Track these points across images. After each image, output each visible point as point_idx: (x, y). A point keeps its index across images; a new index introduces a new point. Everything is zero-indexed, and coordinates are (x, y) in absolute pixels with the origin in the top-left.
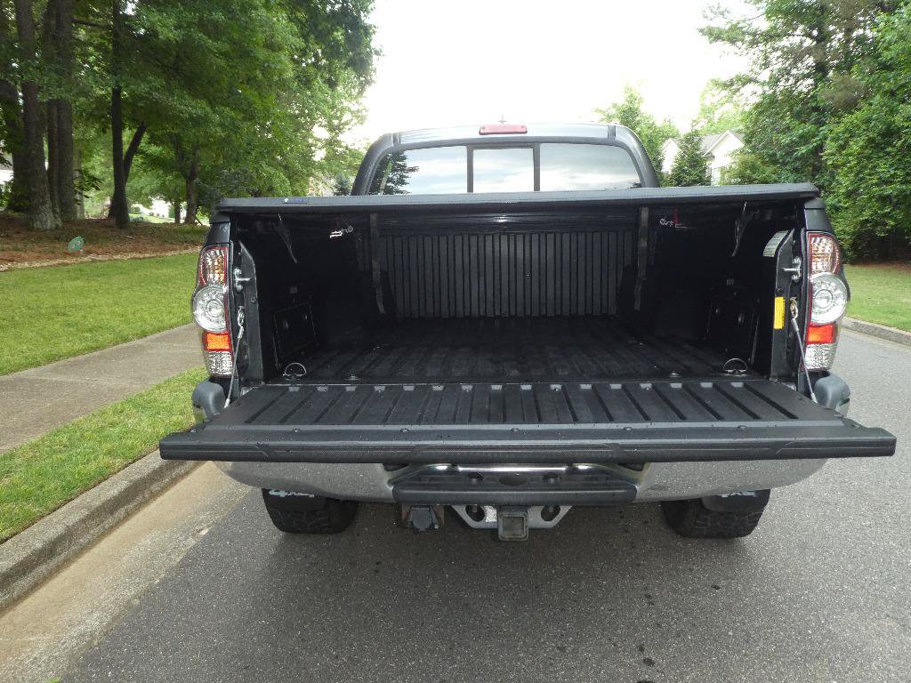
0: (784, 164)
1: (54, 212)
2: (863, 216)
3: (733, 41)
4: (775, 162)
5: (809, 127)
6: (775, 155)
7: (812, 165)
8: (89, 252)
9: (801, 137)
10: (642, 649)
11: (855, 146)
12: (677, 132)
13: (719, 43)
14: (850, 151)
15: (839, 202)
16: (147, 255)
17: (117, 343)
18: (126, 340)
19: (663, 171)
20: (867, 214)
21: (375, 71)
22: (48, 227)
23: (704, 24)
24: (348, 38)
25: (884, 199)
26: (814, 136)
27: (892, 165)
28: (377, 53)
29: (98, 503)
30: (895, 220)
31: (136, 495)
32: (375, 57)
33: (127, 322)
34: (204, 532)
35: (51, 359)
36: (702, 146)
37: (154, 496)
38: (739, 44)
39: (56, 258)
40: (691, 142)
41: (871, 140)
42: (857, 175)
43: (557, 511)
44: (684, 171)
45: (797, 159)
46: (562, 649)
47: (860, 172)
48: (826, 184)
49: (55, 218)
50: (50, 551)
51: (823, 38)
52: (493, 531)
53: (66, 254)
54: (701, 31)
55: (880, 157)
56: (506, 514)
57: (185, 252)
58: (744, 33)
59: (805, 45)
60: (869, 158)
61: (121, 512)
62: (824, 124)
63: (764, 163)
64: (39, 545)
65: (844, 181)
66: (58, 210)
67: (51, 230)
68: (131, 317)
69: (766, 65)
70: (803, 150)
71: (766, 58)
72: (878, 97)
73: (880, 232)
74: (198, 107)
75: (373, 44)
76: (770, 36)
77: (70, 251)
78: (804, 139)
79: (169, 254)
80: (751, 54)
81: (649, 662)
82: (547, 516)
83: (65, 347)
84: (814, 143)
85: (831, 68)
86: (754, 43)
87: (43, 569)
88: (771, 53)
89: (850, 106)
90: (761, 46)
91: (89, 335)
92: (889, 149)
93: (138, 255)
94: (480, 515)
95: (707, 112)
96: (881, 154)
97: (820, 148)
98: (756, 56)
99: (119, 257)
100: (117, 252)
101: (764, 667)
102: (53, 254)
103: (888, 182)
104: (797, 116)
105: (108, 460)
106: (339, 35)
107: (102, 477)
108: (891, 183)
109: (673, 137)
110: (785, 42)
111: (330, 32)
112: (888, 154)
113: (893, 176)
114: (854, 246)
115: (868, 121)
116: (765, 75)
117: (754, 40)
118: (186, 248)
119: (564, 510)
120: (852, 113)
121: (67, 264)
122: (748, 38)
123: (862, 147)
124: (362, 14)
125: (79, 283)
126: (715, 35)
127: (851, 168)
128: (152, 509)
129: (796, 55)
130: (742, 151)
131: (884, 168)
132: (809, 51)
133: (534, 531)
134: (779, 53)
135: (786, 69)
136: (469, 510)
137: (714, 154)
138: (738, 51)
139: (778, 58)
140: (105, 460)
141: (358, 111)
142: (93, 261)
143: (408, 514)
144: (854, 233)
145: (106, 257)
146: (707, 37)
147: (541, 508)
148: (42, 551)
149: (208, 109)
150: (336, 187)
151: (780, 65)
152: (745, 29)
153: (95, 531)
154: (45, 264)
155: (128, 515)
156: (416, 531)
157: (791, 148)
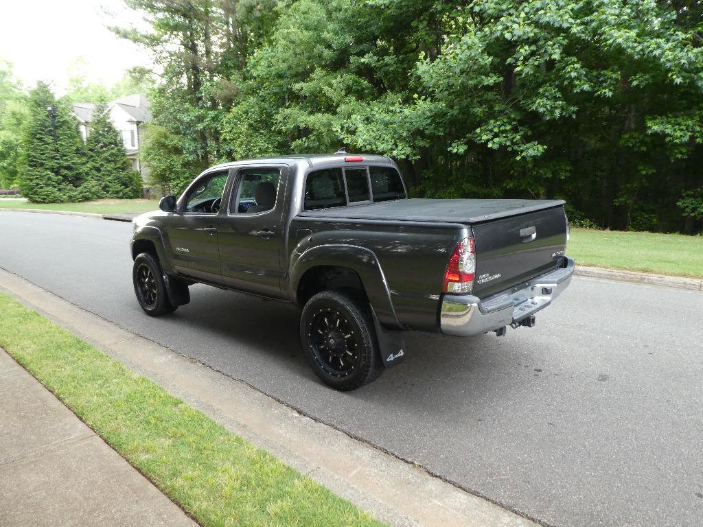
0: (184, 134)
6: (178, 128)
9: (197, 117)
26: (206, 118)
40: (102, 110)
44: (100, 135)
60: (252, 136)
63: (171, 133)
70: (200, 126)
78: (200, 119)
92: (262, 131)
96: (258, 134)
112: (262, 134)
157: (189, 125)
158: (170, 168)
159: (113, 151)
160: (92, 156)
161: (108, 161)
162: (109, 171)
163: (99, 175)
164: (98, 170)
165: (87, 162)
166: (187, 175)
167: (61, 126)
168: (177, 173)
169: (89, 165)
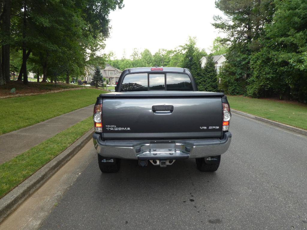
0: (238, 67)
1: (4, 79)
2: (261, 84)
3: (222, 28)
4: (235, 66)
5: (245, 56)
6: (235, 64)
7: (246, 67)
8: (17, 93)
9: (243, 59)
10: (191, 194)
11: (259, 62)
12: (206, 54)
13: (218, 29)
14: (257, 64)
15: (254, 79)
16: (36, 94)
17: (36, 123)
18: (39, 122)
19: (202, 66)
20: (262, 84)
21: (109, 34)
22: (2, 84)
23: (214, 22)
24: (101, 23)
25: (268, 79)
26: (247, 59)
27: (269, 68)
28: (110, 28)
29: (51, 167)
30: (270, 85)
31: (59, 165)
32: (109, 29)
33: (37, 116)
34: (80, 174)
35: (19, 128)
36: (214, 60)
37: (63, 165)
38: (224, 29)
39: (7, 95)
40: (210, 58)
41: (263, 61)
42: (259, 71)
43: (172, 161)
44: (208, 68)
45: (242, 65)
46: (173, 194)
47: (260, 70)
48: (251, 73)
49: (4, 81)
50: (42, 178)
51: (250, 28)
52: (159, 166)
53: (10, 94)
54: (213, 25)
55: (266, 66)
56: (162, 161)
57: (47, 93)
58: (226, 26)
59: (245, 30)
60: (263, 66)
61: (56, 169)
62: (250, 55)
63: (232, 66)
64: (41, 176)
65: (256, 73)
66: (5, 79)
67: (3, 85)
68: (38, 115)
69: (233, 36)
70: (244, 63)
71: (233, 34)
72: (265, 48)
73: (266, 89)
74: (55, 47)
75: (109, 25)
76: (233, 27)
77: (11, 93)
78: (244, 59)
79: (43, 93)
80: (228, 32)
81: (192, 196)
82: (170, 162)
83: (22, 124)
84: (247, 61)
85: (252, 37)
86: (229, 29)
87: (41, 182)
88: (234, 32)
89: (257, 50)
90: (231, 30)
91: (27, 121)
92: (268, 64)
93: (33, 94)
94: (156, 162)
95: (215, 48)
96: (266, 65)
97: (249, 62)
98: (230, 33)
99: (27, 94)
100: (26, 93)
101: (217, 196)
102: (6, 94)
103: (268, 74)
104: (242, 52)
105: (50, 156)
106: (98, 22)
107: (49, 160)
108: (269, 74)
109: (205, 56)
110: (239, 29)
111: (95, 21)
112: (268, 65)
113: (270, 72)
114: (259, 92)
115: (262, 55)
116: (232, 39)
117: (229, 28)
118: (48, 91)
119: (174, 161)
120: (258, 52)
121: (11, 97)
122: (227, 27)
123: (260, 63)
124: (106, 17)
125: (17, 104)
126: (217, 26)
127: (257, 69)
128: (63, 169)
129: (242, 33)
130: (226, 62)
131: (267, 69)
132: (246, 32)
133: (167, 166)
134: (237, 32)
135: (239, 37)
136: (153, 162)
137: (218, 62)
138: (224, 31)
139: (236, 33)
140: (49, 156)
141: (102, 45)
142: (19, 96)
143: (140, 163)
144: (259, 89)
145: (23, 95)
146: (214, 27)
147: (169, 160)
148: (41, 178)
149: (57, 48)
150: (95, 70)
151: (237, 36)
152: (226, 25)
153: (51, 174)
154: (4, 97)
155: (58, 170)
156: (141, 166)
157: (240, 62)
158: (229, 82)
159: (212, 74)
160: (204, 76)
161: (209, 78)
162: (208, 82)
163: (205, 83)
164: (205, 81)
165: (201, 79)
166: (236, 84)
167: (193, 65)
168: (232, 83)
169: (201, 80)
